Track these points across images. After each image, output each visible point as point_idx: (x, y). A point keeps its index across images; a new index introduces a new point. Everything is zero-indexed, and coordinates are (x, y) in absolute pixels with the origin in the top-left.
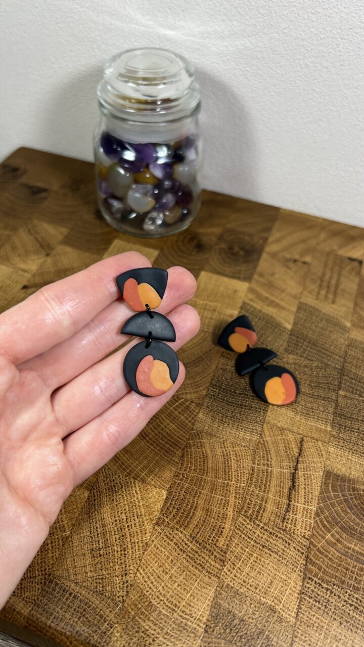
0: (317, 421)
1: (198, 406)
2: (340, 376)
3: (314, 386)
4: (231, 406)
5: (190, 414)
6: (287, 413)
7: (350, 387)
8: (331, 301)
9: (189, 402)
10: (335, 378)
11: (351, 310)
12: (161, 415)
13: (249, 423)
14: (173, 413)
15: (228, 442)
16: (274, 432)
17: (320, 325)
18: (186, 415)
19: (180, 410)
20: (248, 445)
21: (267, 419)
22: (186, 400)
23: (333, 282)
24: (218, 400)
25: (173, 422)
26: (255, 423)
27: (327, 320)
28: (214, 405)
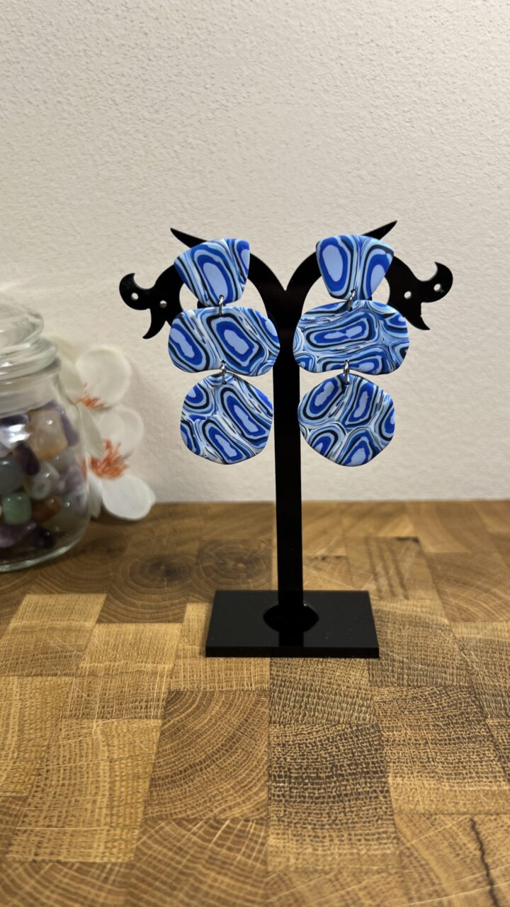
0: (479, 782)
1: (262, 824)
2: (475, 697)
3: (444, 725)
4: (322, 803)
5: (252, 844)
6: (423, 784)
7: (500, 709)
8: (401, 597)
9: (242, 822)
10: (468, 702)
11: (438, 602)
12: (196, 865)
13: (367, 824)
14: (217, 854)
15: (345, 874)
16: (418, 825)
17: (405, 633)
18: (243, 849)
19: (228, 844)
20: (384, 868)
21: (394, 806)
22: (234, 820)
23: (392, 571)
24: (295, 802)
25: (223, 871)
26: (377, 820)
27: (410, 623)
28: (291, 813)
